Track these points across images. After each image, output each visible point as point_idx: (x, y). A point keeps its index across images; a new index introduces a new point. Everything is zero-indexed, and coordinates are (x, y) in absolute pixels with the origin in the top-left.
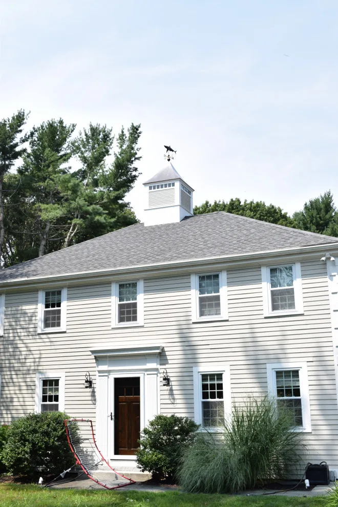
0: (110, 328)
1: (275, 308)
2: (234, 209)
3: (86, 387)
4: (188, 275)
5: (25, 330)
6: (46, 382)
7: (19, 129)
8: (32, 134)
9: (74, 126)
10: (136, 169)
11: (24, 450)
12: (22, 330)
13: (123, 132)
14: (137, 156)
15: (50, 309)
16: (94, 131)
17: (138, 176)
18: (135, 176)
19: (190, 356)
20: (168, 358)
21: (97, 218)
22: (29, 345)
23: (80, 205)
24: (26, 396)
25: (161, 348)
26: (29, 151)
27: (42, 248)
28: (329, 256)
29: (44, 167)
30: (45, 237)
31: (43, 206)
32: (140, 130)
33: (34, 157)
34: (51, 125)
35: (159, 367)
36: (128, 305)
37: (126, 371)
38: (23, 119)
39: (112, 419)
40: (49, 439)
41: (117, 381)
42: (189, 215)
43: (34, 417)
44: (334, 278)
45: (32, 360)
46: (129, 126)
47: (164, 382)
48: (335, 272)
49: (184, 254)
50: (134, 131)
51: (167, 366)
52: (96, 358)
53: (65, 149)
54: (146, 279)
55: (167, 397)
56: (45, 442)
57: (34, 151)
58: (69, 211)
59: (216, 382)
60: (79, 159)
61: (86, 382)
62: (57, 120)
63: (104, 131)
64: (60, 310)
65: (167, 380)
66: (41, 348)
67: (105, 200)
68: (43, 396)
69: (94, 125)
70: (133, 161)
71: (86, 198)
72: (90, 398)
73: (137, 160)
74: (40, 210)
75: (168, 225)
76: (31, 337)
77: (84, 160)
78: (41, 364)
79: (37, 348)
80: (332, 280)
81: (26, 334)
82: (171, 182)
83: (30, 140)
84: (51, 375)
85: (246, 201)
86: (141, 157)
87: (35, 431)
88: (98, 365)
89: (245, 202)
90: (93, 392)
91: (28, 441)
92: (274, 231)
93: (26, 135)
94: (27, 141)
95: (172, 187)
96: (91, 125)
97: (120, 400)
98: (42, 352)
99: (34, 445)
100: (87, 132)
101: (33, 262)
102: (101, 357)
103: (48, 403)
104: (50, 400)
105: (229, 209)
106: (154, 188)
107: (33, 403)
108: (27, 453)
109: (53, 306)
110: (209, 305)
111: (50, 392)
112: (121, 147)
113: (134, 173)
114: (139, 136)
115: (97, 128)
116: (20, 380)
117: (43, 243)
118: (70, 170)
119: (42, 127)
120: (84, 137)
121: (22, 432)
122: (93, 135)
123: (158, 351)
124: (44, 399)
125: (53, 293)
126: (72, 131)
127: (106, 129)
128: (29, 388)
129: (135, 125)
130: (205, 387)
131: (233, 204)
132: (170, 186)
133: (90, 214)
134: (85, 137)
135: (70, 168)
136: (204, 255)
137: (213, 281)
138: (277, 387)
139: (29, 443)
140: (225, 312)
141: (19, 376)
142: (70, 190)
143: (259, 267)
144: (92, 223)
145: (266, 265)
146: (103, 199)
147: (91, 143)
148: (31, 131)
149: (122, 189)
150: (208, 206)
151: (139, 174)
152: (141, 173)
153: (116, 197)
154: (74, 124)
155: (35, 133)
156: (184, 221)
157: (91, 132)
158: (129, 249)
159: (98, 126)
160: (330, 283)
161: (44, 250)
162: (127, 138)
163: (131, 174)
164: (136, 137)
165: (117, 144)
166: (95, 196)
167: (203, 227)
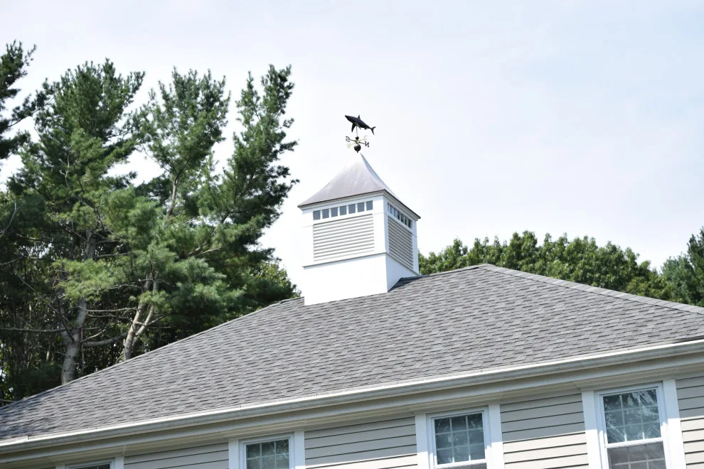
2: (523, 258)
4: (408, 417)
7: (10, 88)
8: (41, 99)
9: (139, 77)
10: (285, 172)
13: (250, 87)
14: (284, 141)
16: (184, 86)
17: (289, 189)
18: (283, 188)
21: (199, 288)
23: (157, 260)
27: (68, 363)
29: (71, 174)
30: (76, 337)
31: (72, 265)
32: (290, 79)
33: (47, 153)
34: (85, 77)
38: (21, 65)
42: (408, 275)
46: (265, 72)
49: (399, 368)
50: (276, 84)
53: (119, 131)
54: (309, 432)
57: (45, 138)
58: (132, 276)
60: (151, 153)
62: (99, 63)
63: (208, 87)
67: (214, 247)
69: (184, 73)
70: (276, 153)
71: (172, 241)
73: (286, 151)
74: (64, 276)
75: (361, 300)
77: (162, 155)
82: (365, 200)
83: (36, 114)
85: (548, 236)
86: (294, 143)
89: (546, 241)
92: (609, 307)
93: (27, 101)
94: (30, 115)
95: (366, 212)
96: (176, 75)
100: (168, 91)
101: (42, 399)
105: (511, 258)
106: (326, 216)
112: (247, 122)
113: (280, 181)
114: (287, 95)
115: (190, 79)
117: (72, 352)
118: (132, 181)
119: (65, 81)
120: (161, 102)
122: (181, 96)
126: (136, 89)
127: (211, 82)
129: (278, 70)
131: (519, 246)
132: (361, 209)
133: (183, 279)
134: (164, 102)
135: (133, 176)
136: (446, 369)
137: (468, 430)
142: (133, 225)
143: (575, 393)
145: (594, 389)
146: (209, 243)
147: (178, 115)
148: (39, 92)
149: (254, 220)
150: (460, 251)
151: (293, 181)
152: (298, 181)
153: (241, 237)
154: (139, 73)
155: (48, 96)
156: (396, 290)
157: (177, 91)
158: (268, 362)
159: (192, 76)
161: (73, 369)
162: (261, 101)
163: (273, 183)
164: (281, 97)
165: (239, 116)
166: (192, 238)
167: (444, 303)
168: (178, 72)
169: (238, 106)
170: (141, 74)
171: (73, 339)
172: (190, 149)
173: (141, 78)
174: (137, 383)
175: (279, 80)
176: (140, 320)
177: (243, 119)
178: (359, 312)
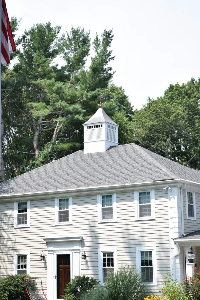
0: (54, 225)
1: (141, 215)
3: (41, 260)
4: (96, 195)
5: (6, 226)
6: (19, 257)
7: (13, 34)
8: (24, 37)
9: (59, 28)
10: (110, 69)
11: (5, 295)
12: (5, 226)
13: (97, 38)
14: (110, 57)
15: (21, 213)
16: (76, 33)
17: (113, 74)
18: (110, 74)
19: (95, 242)
20: (85, 243)
21: (77, 116)
22: (9, 235)
23: (62, 106)
24: (7, 265)
25: (81, 238)
26: (22, 51)
27: (36, 138)
28: (168, 187)
29: (35, 66)
31: (35, 104)
32: (112, 34)
33: (26, 57)
34: (40, 28)
35: (80, 248)
36: (64, 212)
37: (63, 250)
39: (55, 278)
40: (18, 289)
41: (59, 257)
43: (12, 278)
44: (171, 199)
45: (11, 244)
46: (103, 32)
47: (83, 257)
48: (172, 196)
50: (106, 36)
51: (85, 248)
52: (47, 243)
53: (53, 46)
54: (73, 197)
55: (85, 266)
56: (16, 291)
57: (25, 51)
58: (55, 109)
59: (110, 257)
60: (64, 58)
61: (41, 257)
62: (45, 24)
64: (26, 214)
65: (84, 256)
66: (16, 237)
67: (85, 99)
68: (18, 265)
69: (75, 28)
70: (107, 62)
72: (43, 266)
73: (111, 60)
74: (32, 108)
75: (98, 154)
76: (10, 230)
77: (68, 60)
78: (16, 246)
79: (14, 237)
80: (170, 200)
81: (7, 228)
82: (101, 124)
83: (22, 43)
84: (22, 253)
86: (114, 57)
87: (10, 285)
88: (48, 247)
90: (45, 263)
91: (7, 290)
93: (19, 39)
95: (101, 128)
96: (72, 29)
97: (60, 267)
98: (17, 239)
99: (10, 292)
100: (69, 35)
102: (49, 242)
103: (21, 269)
104: (22, 268)
106: (90, 128)
107: (12, 269)
108: (6, 296)
109: (23, 212)
110: (107, 213)
111: (22, 263)
113: (109, 72)
114: (111, 40)
115: (78, 30)
116: (4, 256)
117: (37, 133)
118: (57, 67)
119: (33, 29)
121: (4, 285)
122: (74, 38)
123: (79, 239)
124: (19, 267)
125: (23, 204)
126: (58, 32)
127: (85, 34)
128: (10, 260)
129: (107, 31)
130: (104, 260)
132: (99, 127)
133: (71, 113)
137: (109, 199)
138: (141, 260)
139: (7, 291)
140: (115, 218)
141: (4, 254)
142: (55, 93)
143: (133, 191)
144: (73, 121)
145: (137, 191)
146: (82, 98)
147: (73, 44)
148: (23, 35)
149: (97, 90)
150: (194, 82)
151: (114, 72)
152: (115, 72)
153: (93, 96)
154: (59, 26)
155: (26, 36)
156: (108, 151)
157: (73, 35)
158: (68, 175)
159: (78, 29)
160: (169, 202)
161: (37, 140)
162: (101, 43)
163: (106, 73)
164: (109, 41)
165: (94, 48)
166: (76, 96)
167: (116, 158)
168: (73, 27)
169: (93, 44)
170: (60, 27)
171: (37, 129)
172: (77, 60)
173: (60, 28)
174: (36, 178)
175: (108, 35)
176: (59, 125)
177: (95, 49)
178: (96, 158)
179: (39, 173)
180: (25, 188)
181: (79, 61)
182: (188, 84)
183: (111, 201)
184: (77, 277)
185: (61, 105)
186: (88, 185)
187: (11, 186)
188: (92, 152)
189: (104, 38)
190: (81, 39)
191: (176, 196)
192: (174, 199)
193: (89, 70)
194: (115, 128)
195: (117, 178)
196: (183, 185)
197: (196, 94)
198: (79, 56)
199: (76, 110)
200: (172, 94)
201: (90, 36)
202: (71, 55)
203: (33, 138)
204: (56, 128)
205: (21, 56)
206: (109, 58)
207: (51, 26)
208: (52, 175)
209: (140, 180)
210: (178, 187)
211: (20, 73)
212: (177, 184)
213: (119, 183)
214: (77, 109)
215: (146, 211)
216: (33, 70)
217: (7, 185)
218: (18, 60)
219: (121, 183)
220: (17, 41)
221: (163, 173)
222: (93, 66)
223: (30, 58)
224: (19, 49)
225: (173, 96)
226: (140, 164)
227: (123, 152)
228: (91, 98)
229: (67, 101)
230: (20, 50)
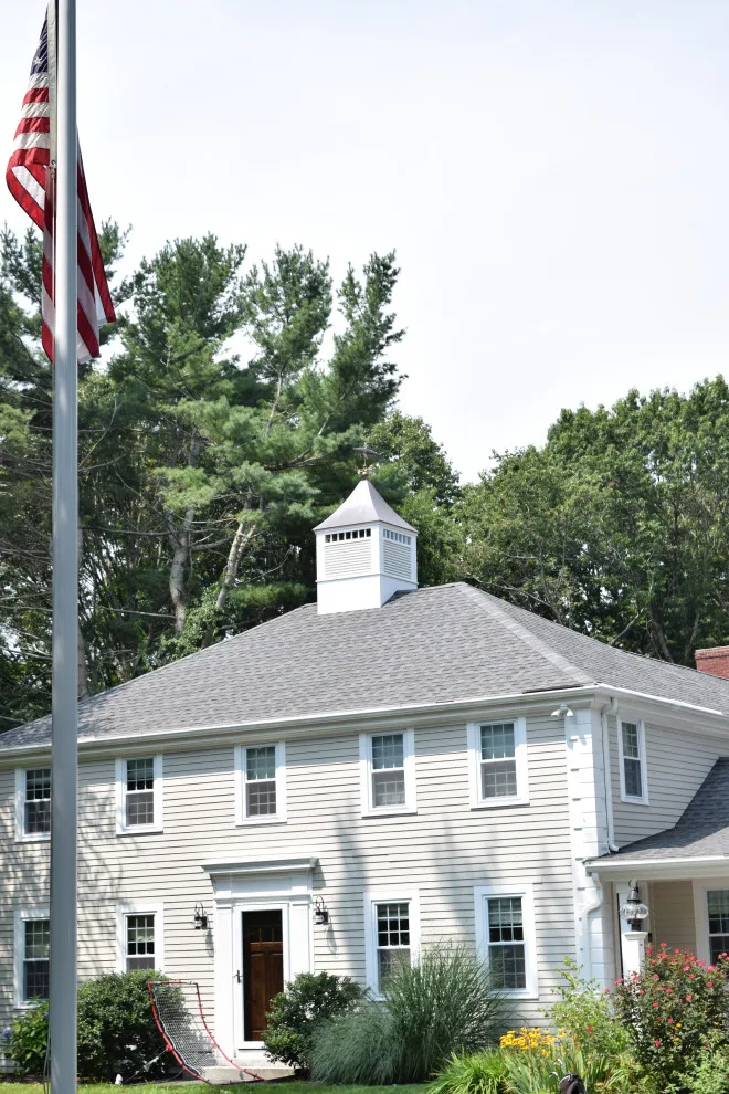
0: (232, 826)
1: (488, 793)
3: (197, 928)
4: (355, 735)
5: (93, 830)
6: (132, 921)
7: (107, 269)
8: (139, 278)
9: (241, 251)
10: (392, 368)
11: (92, 1033)
12: (89, 830)
13: (351, 279)
14: (390, 333)
15: (137, 791)
16: (289, 264)
17: (398, 384)
18: (391, 383)
19: (355, 875)
20: (326, 876)
21: (294, 507)
22: (103, 855)
23: (253, 478)
24: (99, 944)
25: (313, 861)
26: (134, 320)
27: (176, 569)
28: (565, 708)
29: (171, 362)
30: (183, 541)
31: (172, 473)
32: (394, 265)
33: (146, 336)
35: (311, 892)
36: (264, 787)
37: (261, 899)
38: (116, 246)
39: (239, 981)
40: (130, 1014)
41: (247, 916)
43: (112, 980)
44: (574, 743)
45: (108, 882)
46: (367, 261)
47: (319, 919)
48: (576, 734)
50: (377, 272)
51: (323, 891)
52: (212, 878)
53: (223, 304)
54: (289, 742)
55: (325, 943)
56: (124, 1019)
57: (146, 321)
58: (233, 487)
59: (399, 918)
61: (197, 918)
62: (199, 239)
63: (311, 269)
64: (151, 794)
65: (323, 916)
66: (123, 861)
67: (317, 455)
68: (129, 944)
69: (288, 249)
70: (382, 347)
72: (204, 946)
73: (393, 343)
74: (165, 483)
75: (357, 615)
76: (105, 842)
77: (267, 343)
78: (123, 888)
79: (116, 862)
80: (571, 747)
81: (96, 836)
83: (134, 296)
84: (141, 908)
86: (402, 332)
87: (107, 1002)
88: (215, 890)
90: (210, 936)
91: (97, 1017)
93: (124, 284)
95: (366, 538)
96: (279, 253)
97: (252, 950)
98: (125, 867)
99: (107, 1024)
100: (271, 272)
101: (108, 697)
102: (221, 876)
103: (137, 956)
104: (142, 952)
107: (112, 957)
108: (96, 1036)
109: (141, 787)
110: (387, 786)
111: (141, 938)
112: (350, 315)
113: (388, 377)
114: (393, 282)
115: (295, 256)
116: (90, 917)
117: (180, 557)
118: (236, 364)
119: (164, 256)
121: (88, 1004)
122: (285, 279)
123: (308, 866)
124: (131, 949)
125: (140, 763)
126: (238, 264)
127: (314, 266)
128: (105, 930)
129: (381, 256)
130: (382, 925)
132: (362, 535)
133: (277, 498)
135: (236, 359)
137: (393, 746)
138: (491, 925)
139: (100, 1021)
140: (411, 802)
141: (87, 911)
142: (230, 439)
143: (462, 724)
144: (283, 519)
145: (475, 721)
146: (311, 453)
147: (283, 297)
148: (137, 273)
149: (353, 427)
150: (636, 403)
151: (401, 377)
152: (407, 376)
153: (340, 447)
155: (146, 275)
156: (388, 605)
157: (280, 271)
158: (273, 677)
159: (297, 252)
160: (568, 753)
161: (181, 576)
162: (363, 293)
163: (380, 379)
164: (385, 286)
165: (341, 307)
166: (291, 446)
167: (412, 627)
168: (282, 248)
169: (340, 295)
170: (243, 247)
171: (180, 544)
172: (294, 342)
173: (244, 252)
174: (178, 689)
175: (382, 268)
176: (243, 531)
177: (345, 311)
178: (353, 628)
179: (188, 672)
180: (146, 718)
181: (301, 345)
182: (620, 409)
183: (400, 752)
184: (302, 977)
185: (247, 474)
186: (331, 705)
187: (106, 713)
188: (343, 610)
189: (371, 279)
190: (304, 282)
191: (590, 736)
192: (584, 743)
193: (328, 371)
194: (409, 538)
195: (415, 685)
196: (609, 702)
197: (644, 439)
198: (299, 332)
199: (292, 489)
200: (570, 438)
201: (328, 271)
202: (276, 328)
203: (167, 573)
204: (235, 542)
205: (133, 333)
206: (386, 335)
207: (218, 247)
208: (226, 679)
209: (483, 691)
210: (593, 709)
211: (128, 382)
212: (592, 700)
213: (422, 698)
214: (297, 486)
215: (501, 779)
216: (165, 372)
217: (95, 709)
218: (124, 343)
219: (429, 700)
220: (119, 290)
221: (548, 667)
222: (340, 359)
223: (158, 338)
224: (126, 312)
225: (574, 443)
226: (481, 644)
227: (433, 608)
228: (335, 452)
229: (265, 461)
230: (128, 317)
